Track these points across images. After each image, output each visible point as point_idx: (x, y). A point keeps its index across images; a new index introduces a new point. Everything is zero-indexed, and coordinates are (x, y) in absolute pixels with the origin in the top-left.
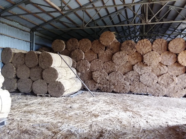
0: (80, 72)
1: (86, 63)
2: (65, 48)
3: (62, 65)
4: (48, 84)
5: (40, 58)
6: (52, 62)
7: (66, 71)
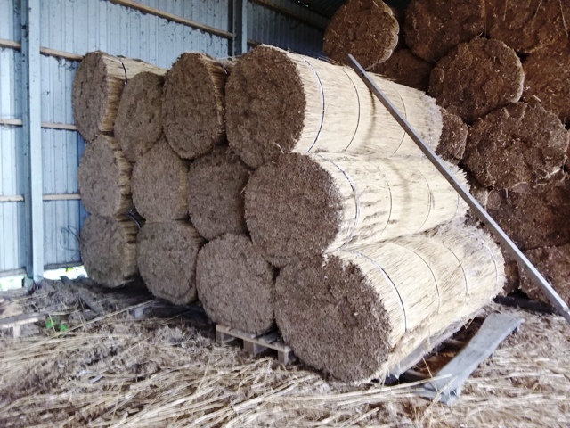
0: (489, 189)
1: (542, 124)
2: (395, 44)
3: (377, 143)
4: (276, 271)
5: (230, 96)
6: (301, 117)
7: (405, 184)
